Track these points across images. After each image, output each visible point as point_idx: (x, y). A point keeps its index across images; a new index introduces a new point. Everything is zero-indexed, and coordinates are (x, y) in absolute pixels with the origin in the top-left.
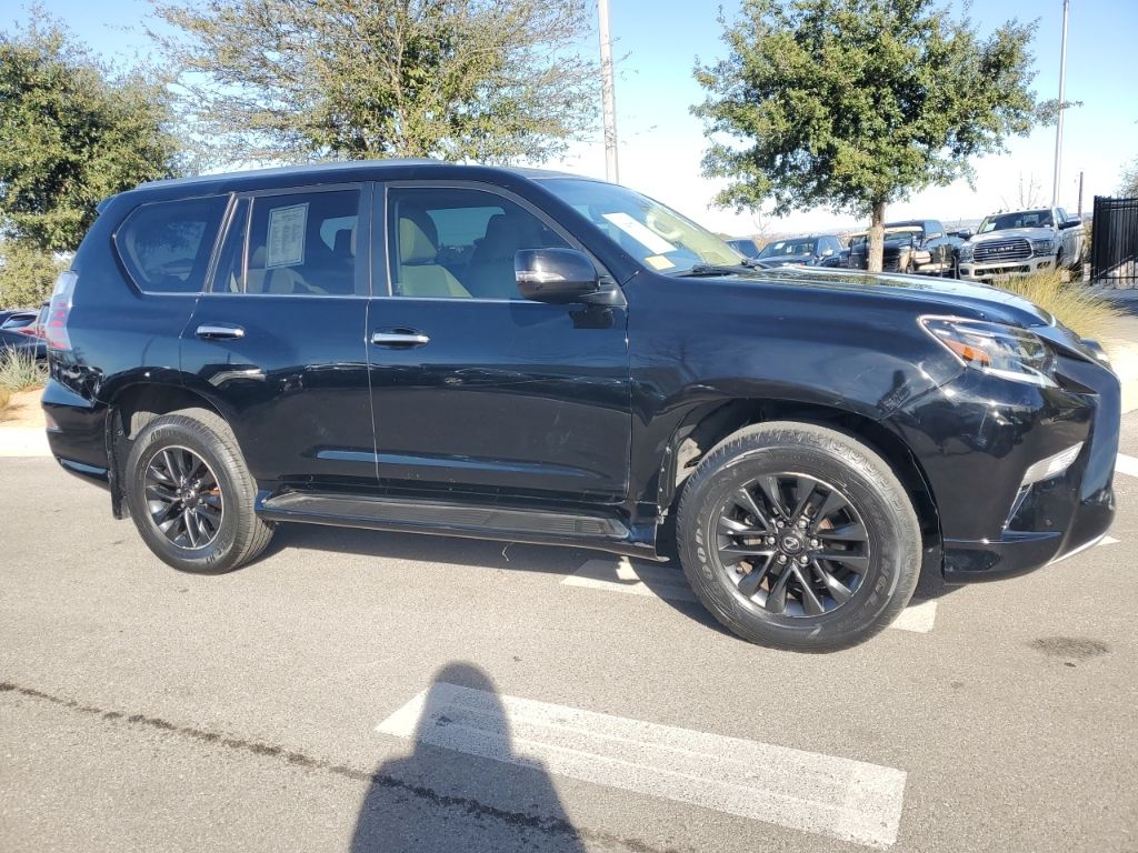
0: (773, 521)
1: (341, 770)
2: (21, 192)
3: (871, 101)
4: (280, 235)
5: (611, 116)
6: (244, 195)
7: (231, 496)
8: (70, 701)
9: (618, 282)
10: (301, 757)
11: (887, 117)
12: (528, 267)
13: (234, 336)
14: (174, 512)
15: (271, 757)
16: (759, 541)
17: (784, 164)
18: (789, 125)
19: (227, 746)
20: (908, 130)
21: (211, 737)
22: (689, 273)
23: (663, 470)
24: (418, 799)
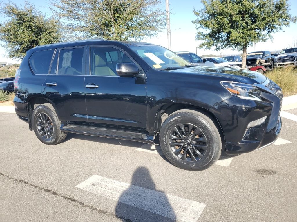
0: (183, 136)
1: (64, 197)
2: (23, 48)
3: (241, 19)
4: (66, 59)
5: (169, 25)
6: (58, 49)
7: (55, 126)
8: (7, 176)
9: (145, 72)
10: (55, 193)
11: (247, 23)
12: (119, 68)
13: (54, 85)
14: (43, 129)
15: (48, 192)
16: (180, 141)
17: (218, 36)
18: (218, 26)
19: (39, 189)
20: (253, 26)
21: (36, 187)
22: (165, 69)
23: (155, 122)
24: (79, 205)
